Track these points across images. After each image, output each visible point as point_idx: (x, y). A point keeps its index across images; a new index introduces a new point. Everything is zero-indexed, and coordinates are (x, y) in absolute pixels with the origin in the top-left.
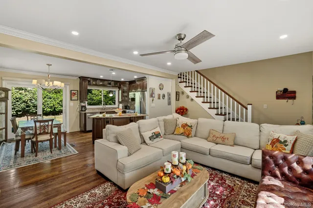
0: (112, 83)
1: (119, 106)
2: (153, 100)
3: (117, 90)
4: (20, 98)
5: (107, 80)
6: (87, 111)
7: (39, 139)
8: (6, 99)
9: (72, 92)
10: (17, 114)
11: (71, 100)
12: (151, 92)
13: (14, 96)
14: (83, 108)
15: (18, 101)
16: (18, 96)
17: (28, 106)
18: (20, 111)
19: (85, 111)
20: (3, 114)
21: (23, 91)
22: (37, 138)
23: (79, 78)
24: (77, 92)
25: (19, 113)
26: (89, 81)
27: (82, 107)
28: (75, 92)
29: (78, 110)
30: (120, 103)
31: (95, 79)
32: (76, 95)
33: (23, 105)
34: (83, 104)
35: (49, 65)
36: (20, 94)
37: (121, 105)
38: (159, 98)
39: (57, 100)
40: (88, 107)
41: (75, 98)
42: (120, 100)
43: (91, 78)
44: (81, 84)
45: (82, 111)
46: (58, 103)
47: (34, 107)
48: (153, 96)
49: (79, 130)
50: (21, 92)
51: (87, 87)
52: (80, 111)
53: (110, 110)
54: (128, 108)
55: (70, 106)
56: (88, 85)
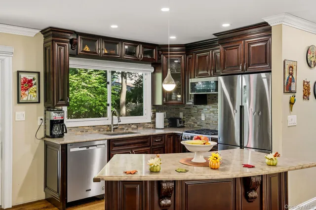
0: (139, 50)
1: (154, 117)
2: (291, 104)
6: (67, 139)
9: (22, 75)
11: (19, 102)
12: (287, 75)
14: (56, 127)
19: (61, 136)
23: (44, 32)
24: (35, 76)
26: (73, 43)
27: (53, 123)
28: (29, 77)
29: (41, 134)
30: (156, 108)
31: (91, 38)
32: (35, 88)
34: (54, 116)
37: (160, 117)
38: (306, 96)
40: (69, 123)
41: (31, 95)
42: (159, 102)
43: (78, 34)
44: (48, 53)
45: (53, 136)
48: (293, 89)
49: (43, 196)
51: (66, 64)
52: (46, 136)
53: (130, 130)
54: (179, 125)
55: (14, 121)
56: (71, 55)
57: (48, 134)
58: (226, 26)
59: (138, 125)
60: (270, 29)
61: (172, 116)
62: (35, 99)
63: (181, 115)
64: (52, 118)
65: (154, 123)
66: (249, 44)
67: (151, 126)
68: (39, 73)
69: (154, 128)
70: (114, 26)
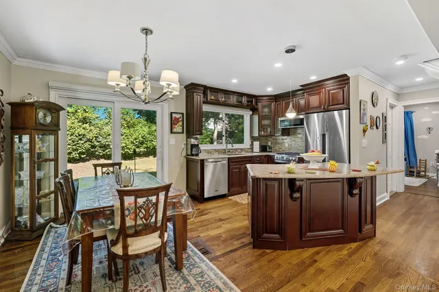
0: (244, 100)
1: (252, 145)
2: (364, 131)
3: (247, 114)
4: (84, 135)
5: (234, 93)
6: (201, 157)
7: (131, 251)
8: (55, 128)
9: (174, 115)
10: (80, 157)
11: (171, 133)
12: (362, 111)
13: (77, 132)
14: (194, 149)
15: (81, 139)
16: (82, 132)
17: (93, 147)
18: (83, 153)
19: (197, 155)
20: (51, 160)
21: (87, 125)
22: (125, 247)
23: (185, 87)
24: (181, 115)
25: (82, 156)
26: (205, 94)
27: (192, 146)
28: (178, 116)
29: (184, 153)
30: (253, 139)
31: (216, 90)
32: (181, 123)
33: (87, 145)
34: (193, 141)
35: (147, 31)
36: (84, 129)
37: (257, 144)
38: (372, 126)
39: (130, 137)
40: (202, 147)
41: (178, 128)
42: (256, 134)
43: (207, 88)
44: (190, 100)
45: (193, 155)
46: (132, 142)
47: (100, 147)
48: (365, 120)
50: (85, 125)
51: (201, 108)
52: (188, 155)
53: (237, 153)
54: (268, 150)
55: (169, 145)
56: (204, 102)
57: (190, 153)
58: (314, 78)
59: (242, 150)
60: (348, 79)
61: (264, 144)
62: (180, 131)
63: (269, 144)
64: (192, 143)
65: (252, 149)
66: (329, 91)
67: (250, 150)
68: (183, 114)
69: (252, 152)
70: (235, 81)
